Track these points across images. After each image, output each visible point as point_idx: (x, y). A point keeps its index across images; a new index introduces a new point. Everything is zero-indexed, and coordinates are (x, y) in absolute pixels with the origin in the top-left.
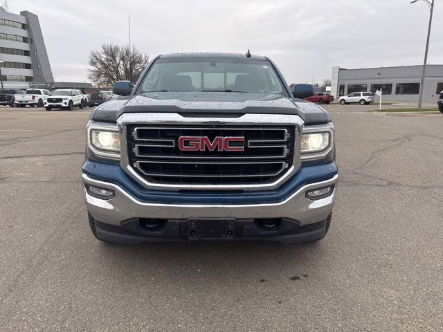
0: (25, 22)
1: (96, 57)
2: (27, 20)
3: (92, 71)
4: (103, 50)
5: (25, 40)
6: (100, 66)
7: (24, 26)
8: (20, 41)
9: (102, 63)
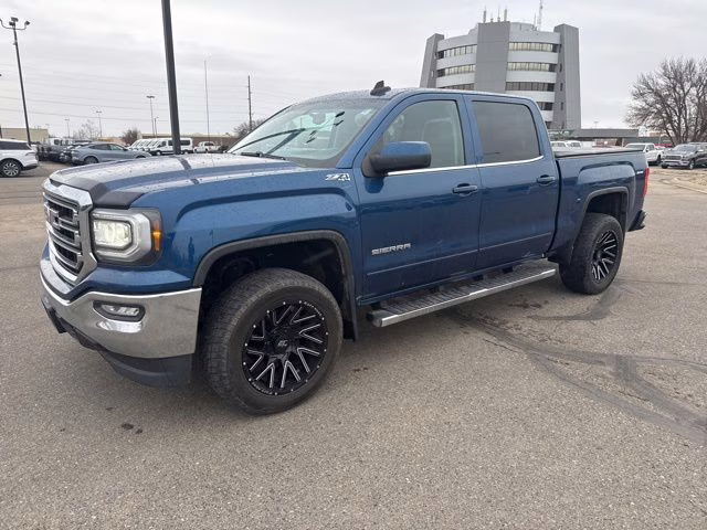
0: (557, 42)
1: (647, 85)
2: (562, 38)
3: (636, 108)
4: (661, 71)
5: (552, 68)
6: (651, 99)
7: (555, 48)
8: (545, 70)
9: (657, 93)
